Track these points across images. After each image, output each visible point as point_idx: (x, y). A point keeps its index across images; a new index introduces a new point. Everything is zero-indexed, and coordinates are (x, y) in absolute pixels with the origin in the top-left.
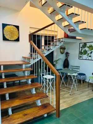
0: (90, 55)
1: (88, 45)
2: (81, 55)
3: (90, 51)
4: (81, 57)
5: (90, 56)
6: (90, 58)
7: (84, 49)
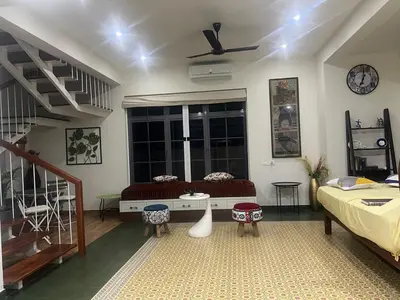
0: (92, 153)
1: (86, 133)
2: (72, 154)
3: (93, 147)
4: (72, 159)
5: (94, 156)
6: (93, 160)
7: (78, 142)
